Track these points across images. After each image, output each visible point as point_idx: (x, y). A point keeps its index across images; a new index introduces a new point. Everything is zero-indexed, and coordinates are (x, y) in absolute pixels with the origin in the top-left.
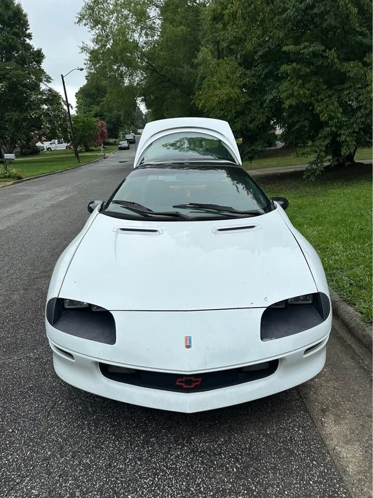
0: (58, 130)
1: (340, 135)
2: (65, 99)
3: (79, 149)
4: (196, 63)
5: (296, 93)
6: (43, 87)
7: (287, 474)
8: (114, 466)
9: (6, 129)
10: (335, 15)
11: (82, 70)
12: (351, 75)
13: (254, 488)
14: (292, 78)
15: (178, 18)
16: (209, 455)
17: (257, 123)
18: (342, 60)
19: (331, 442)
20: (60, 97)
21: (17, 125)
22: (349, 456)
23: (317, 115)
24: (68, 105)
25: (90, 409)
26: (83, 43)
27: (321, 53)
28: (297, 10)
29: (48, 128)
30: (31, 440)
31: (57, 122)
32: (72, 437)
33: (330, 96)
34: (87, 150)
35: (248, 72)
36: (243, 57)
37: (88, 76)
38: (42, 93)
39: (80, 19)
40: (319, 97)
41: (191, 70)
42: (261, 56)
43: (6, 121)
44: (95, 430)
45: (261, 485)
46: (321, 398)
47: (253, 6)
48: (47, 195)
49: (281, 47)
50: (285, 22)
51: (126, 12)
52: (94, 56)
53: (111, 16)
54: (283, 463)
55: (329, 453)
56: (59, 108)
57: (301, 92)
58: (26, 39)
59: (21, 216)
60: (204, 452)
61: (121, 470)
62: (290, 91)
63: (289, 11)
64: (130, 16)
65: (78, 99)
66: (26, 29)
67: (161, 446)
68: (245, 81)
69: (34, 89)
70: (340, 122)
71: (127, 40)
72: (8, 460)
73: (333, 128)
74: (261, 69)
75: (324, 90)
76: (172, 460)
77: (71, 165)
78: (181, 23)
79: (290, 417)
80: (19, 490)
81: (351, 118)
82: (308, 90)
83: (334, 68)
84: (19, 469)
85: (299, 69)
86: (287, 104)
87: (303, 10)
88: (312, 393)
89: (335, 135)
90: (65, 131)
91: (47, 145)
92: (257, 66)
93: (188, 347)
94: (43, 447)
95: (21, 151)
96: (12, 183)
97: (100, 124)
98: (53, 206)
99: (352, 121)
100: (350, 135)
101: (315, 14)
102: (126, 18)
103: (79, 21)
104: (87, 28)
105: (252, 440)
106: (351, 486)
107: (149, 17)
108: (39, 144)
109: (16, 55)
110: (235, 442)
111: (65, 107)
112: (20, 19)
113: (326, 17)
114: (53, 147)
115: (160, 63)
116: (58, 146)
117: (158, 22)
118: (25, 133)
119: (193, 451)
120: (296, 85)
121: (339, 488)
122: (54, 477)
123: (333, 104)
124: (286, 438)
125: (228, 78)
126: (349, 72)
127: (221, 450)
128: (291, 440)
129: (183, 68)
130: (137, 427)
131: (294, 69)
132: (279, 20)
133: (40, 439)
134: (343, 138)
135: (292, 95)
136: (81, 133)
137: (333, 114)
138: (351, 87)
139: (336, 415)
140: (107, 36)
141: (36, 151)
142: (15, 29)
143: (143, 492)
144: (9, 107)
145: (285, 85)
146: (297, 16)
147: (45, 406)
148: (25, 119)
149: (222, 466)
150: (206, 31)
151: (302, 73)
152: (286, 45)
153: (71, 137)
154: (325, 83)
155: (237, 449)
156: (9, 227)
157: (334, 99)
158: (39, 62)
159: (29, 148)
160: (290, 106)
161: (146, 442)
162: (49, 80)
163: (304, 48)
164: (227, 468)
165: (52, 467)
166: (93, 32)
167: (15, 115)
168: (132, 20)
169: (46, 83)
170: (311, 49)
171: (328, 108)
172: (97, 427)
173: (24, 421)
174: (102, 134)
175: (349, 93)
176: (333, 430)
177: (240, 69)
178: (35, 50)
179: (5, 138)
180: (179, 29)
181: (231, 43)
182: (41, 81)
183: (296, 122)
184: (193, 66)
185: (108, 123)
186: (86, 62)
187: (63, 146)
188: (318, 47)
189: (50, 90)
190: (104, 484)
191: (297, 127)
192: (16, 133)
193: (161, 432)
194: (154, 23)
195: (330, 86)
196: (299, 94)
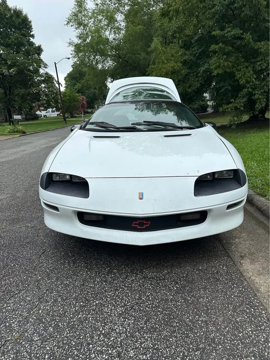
0: (52, 101)
1: (255, 94)
2: (57, 80)
3: (66, 115)
4: (150, 51)
5: (222, 65)
6: (42, 71)
7: (214, 291)
8: (87, 285)
9: (15, 101)
10: (250, 7)
11: (69, 59)
12: (262, 50)
13: (189, 299)
14: (219, 54)
15: (137, 21)
16: (156, 280)
17: (193, 88)
18: (255, 41)
19: (247, 274)
20: (53, 78)
21: (24, 98)
22: (261, 282)
23: (237, 81)
24: (59, 84)
25: (70, 254)
26: (70, 39)
27: (240, 35)
28: (222, 6)
29: (45, 100)
30: (27, 270)
31: (51, 95)
32: (56, 269)
33: (247, 67)
34: (72, 117)
35: (187, 52)
36: (183, 42)
37: (73, 65)
38: (41, 76)
39: (68, 22)
40: (239, 68)
41: (146, 56)
42: (197, 41)
43: (16, 95)
44: (73, 266)
45: (195, 297)
46: (240, 250)
47: (190, 4)
48: (43, 141)
49: (211, 32)
50: (214, 14)
51: (100, 17)
52: (78, 48)
53: (90, 21)
54: (211, 285)
55: (246, 280)
56: (53, 86)
57: (226, 64)
58: (31, 38)
59: (25, 153)
60: (153, 278)
61: (91, 287)
62: (218, 64)
63: (217, 7)
64: (103, 20)
65: (66, 81)
66: (31, 31)
67: (121, 274)
68: (185, 58)
69: (35, 73)
70: (254, 85)
71: (101, 36)
72: (10, 281)
73: (250, 89)
74: (196, 50)
75: (242, 62)
76: (129, 282)
77: (61, 125)
78: (139, 24)
79: (216, 260)
80: (17, 297)
81: (263, 82)
82: (231, 62)
83: (250, 46)
84: (18, 286)
85: (224, 48)
86: (215, 73)
87: (227, 5)
88: (233, 247)
89: (251, 95)
90: (56, 102)
91: (43, 113)
92: (193, 47)
93: (141, 199)
94: (35, 274)
95: (26, 117)
96: (18, 136)
97: (81, 98)
98: (47, 147)
99: (263, 84)
100: (262, 94)
101: (236, 7)
102: (100, 21)
103: (67, 24)
104: (73, 29)
105: (188, 272)
106: (263, 298)
107: (116, 21)
108: (38, 113)
109: (24, 49)
110: (175, 273)
111: (57, 85)
112: (27, 25)
113: (243, 9)
114: (48, 115)
115: (124, 52)
116: (51, 113)
117: (123, 24)
118: (28, 104)
119: (144, 277)
120: (222, 59)
121: (254, 300)
122: (43, 291)
123: (249, 72)
124: (214, 271)
125: (173, 56)
126: (261, 48)
127: (165, 277)
128: (217, 273)
129: (140, 55)
130: (104, 264)
131: (221, 48)
132: (209, 14)
133: (34, 270)
134: (257, 96)
135: (219, 66)
136: (68, 104)
137: (249, 79)
138: (262, 59)
139: (252, 259)
140: (87, 34)
141: (36, 117)
142: (23, 31)
143: (107, 300)
144: (18, 85)
145: (214, 59)
146: (222, 10)
147: (38, 252)
148: (29, 94)
149: (165, 286)
150: (157, 29)
151: (226, 50)
152: (214, 30)
153: (61, 106)
154: (243, 57)
155: (177, 277)
156: (15, 159)
157: (250, 69)
158: (39, 54)
159: (31, 115)
160: (218, 74)
161: (110, 272)
162: (46, 66)
163: (228, 32)
164: (169, 287)
165: (42, 285)
166: (77, 31)
167: (22, 91)
168: (104, 22)
169: (44, 68)
170: (232, 33)
171: (245, 75)
172: (75, 264)
173: (22, 260)
174: (83, 105)
175: (261, 64)
176: (249, 268)
177: (181, 50)
178: (37, 45)
179: (15, 107)
180: (138, 28)
181: (175, 32)
182: (40, 67)
183: (222, 87)
184: (148, 53)
185: (87, 97)
186: (72, 52)
187: (55, 114)
188: (237, 31)
189: (47, 73)
190: (78, 295)
191: (223, 90)
192: (23, 104)
193: (121, 267)
194: (120, 25)
195: (247, 59)
196: (224, 65)
